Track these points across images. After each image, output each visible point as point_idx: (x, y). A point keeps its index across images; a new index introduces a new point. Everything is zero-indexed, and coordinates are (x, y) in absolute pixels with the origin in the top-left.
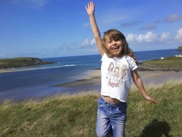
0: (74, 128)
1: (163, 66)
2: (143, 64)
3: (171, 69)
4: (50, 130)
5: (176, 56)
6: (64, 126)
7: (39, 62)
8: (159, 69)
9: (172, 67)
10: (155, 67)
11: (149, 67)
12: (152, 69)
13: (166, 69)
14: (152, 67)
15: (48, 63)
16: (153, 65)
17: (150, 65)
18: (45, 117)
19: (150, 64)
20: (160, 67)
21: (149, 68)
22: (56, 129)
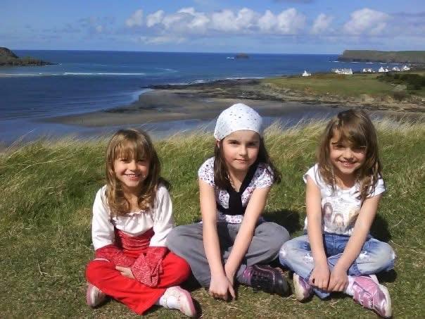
0: (79, 211)
1: (306, 92)
2: (262, 84)
3: (321, 99)
4: (18, 215)
5: (337, 71)
6: (54, 205)
7: (9, 58)
8: (296, 98)
9: (326, 95)
10: (288, 92)
11: (276, 91)
12: (281, 96)
13: (311, 99)
14: (282, 92)
15: (32, 63)
16: (284, 89)
17: (277, 88)
18: (9, 186)
19: (278, 85)
20: (298, 94)
21: (274, 94)
22: (33, 213)
